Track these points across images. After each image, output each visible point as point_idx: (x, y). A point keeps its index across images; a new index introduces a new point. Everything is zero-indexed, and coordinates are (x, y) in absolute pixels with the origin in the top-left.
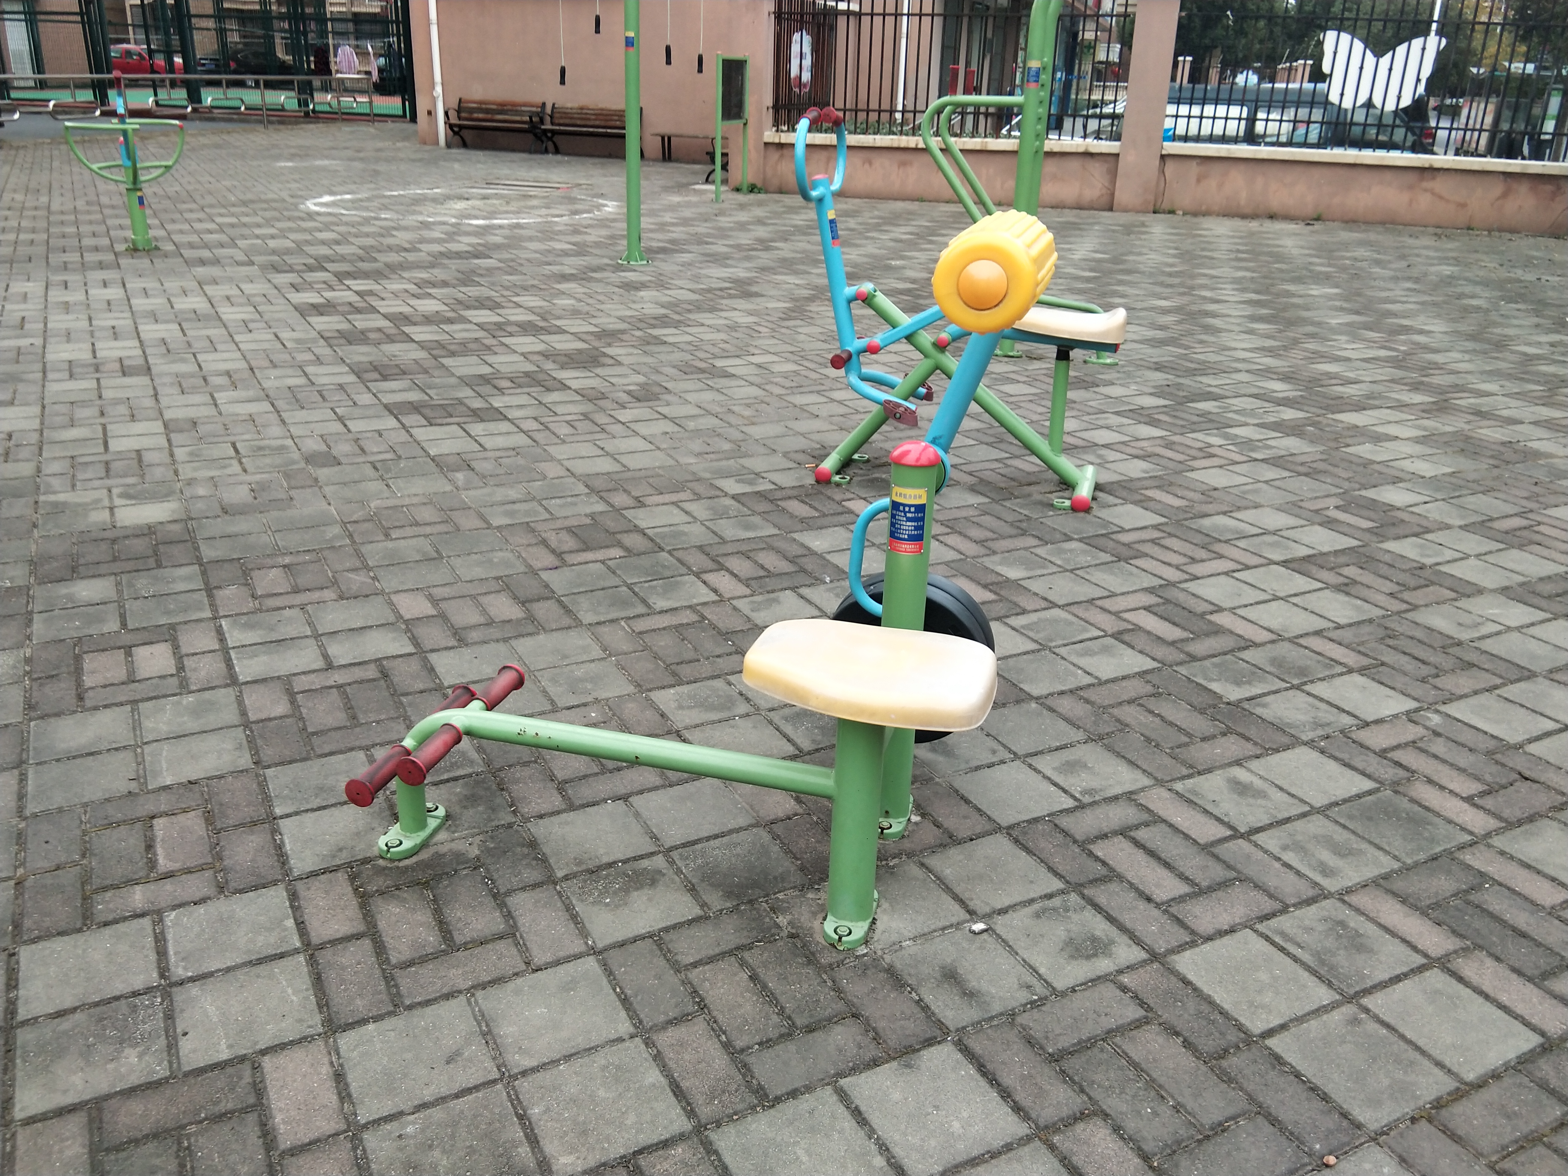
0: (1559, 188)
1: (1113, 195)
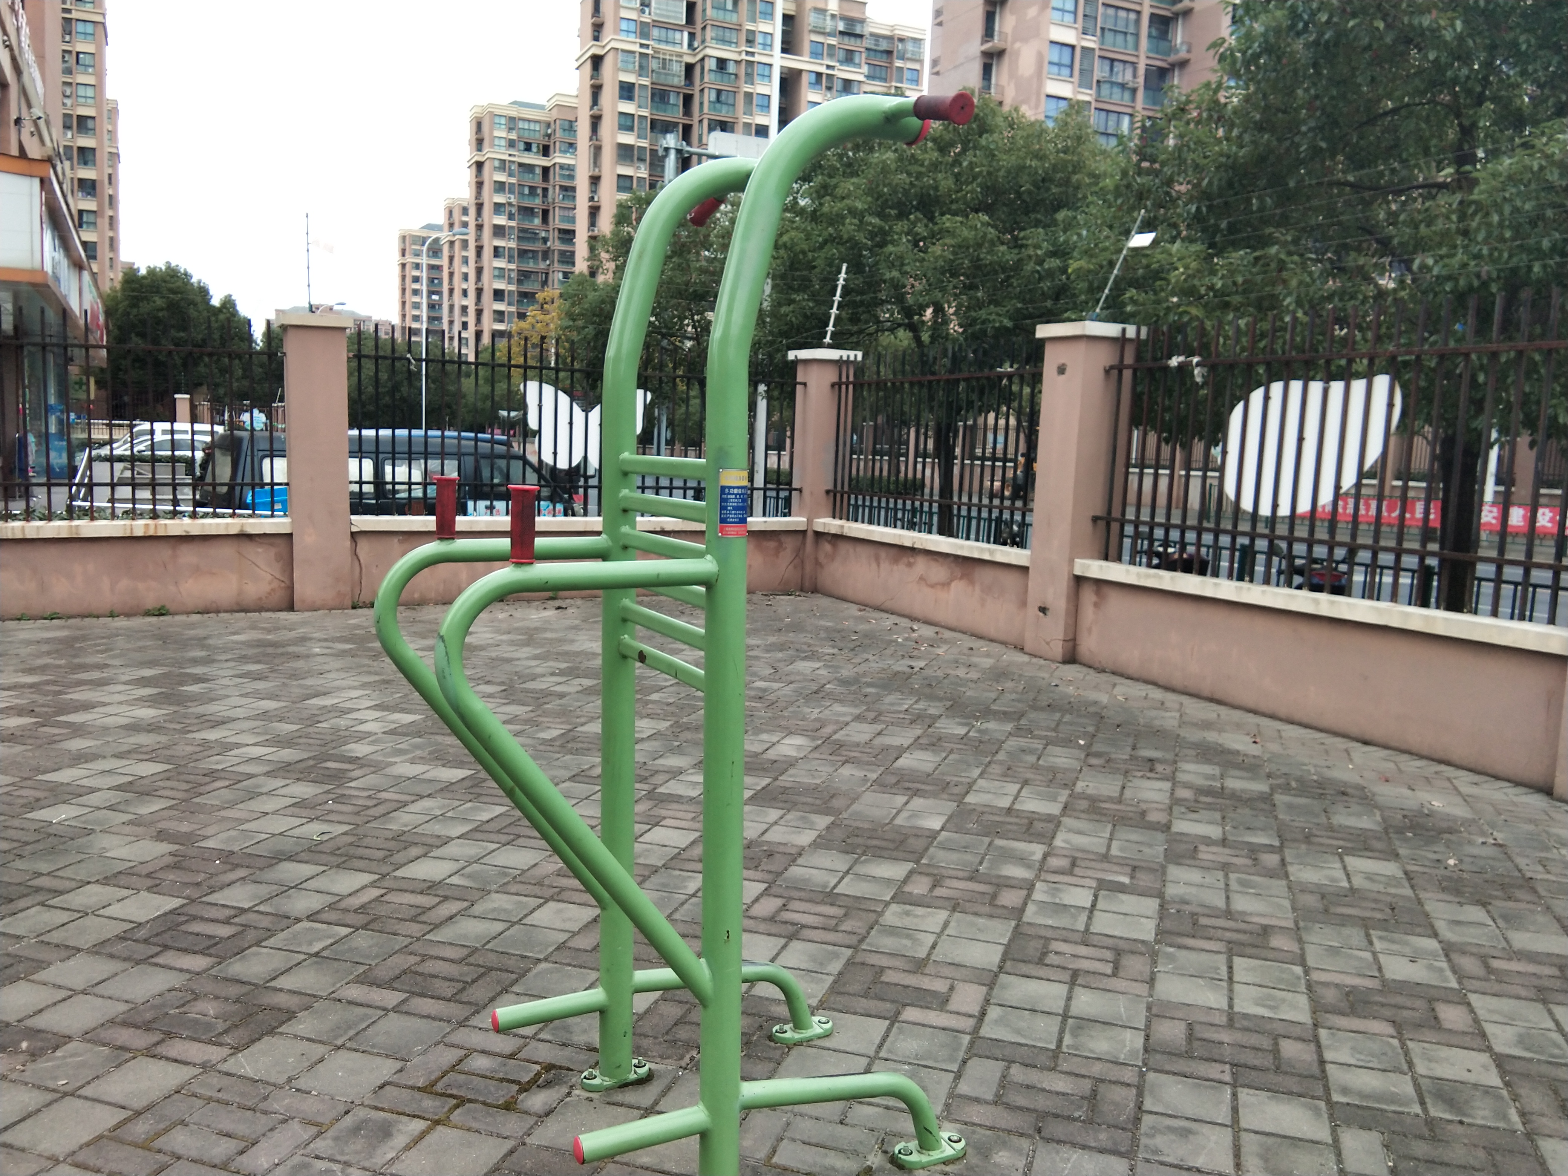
0: (781, 544)
1: (291, 588)
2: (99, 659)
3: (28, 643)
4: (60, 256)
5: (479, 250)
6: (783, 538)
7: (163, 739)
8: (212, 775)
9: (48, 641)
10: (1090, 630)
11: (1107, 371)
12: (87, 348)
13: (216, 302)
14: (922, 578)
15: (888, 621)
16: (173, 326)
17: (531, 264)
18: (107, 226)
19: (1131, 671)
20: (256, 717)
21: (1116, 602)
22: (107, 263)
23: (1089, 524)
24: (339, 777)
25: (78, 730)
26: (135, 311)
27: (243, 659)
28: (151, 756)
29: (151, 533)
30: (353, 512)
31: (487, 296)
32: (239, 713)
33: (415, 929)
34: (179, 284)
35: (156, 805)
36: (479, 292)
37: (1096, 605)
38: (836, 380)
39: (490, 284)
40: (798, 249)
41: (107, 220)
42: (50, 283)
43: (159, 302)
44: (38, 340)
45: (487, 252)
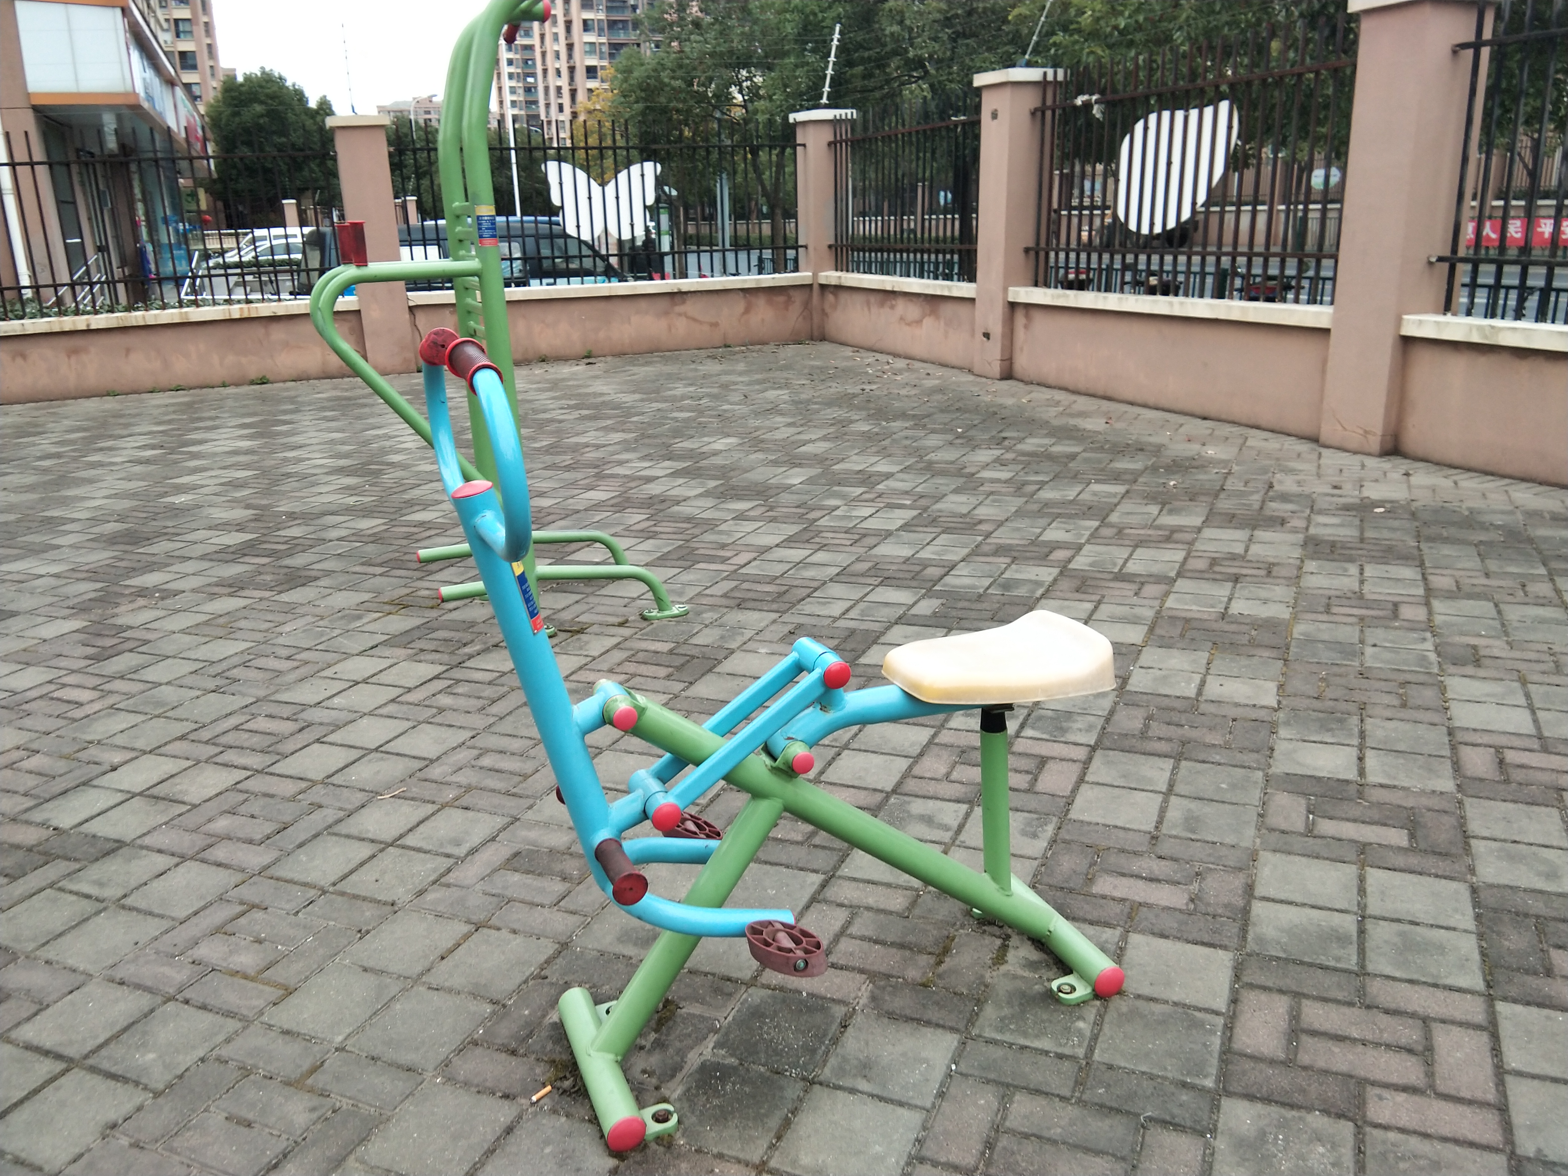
2: (212, 413)
3: (159, 406)
4: (150, 74)
5: (568, 24)
6: (792, 292)
7: (256, 458)
8: (288, 475)
9: (173, 405)
10: (1022, 349)
11: (1033, 113)
12: (191, 159)
13: (313, 104)
14: (902, 319)
15: (870, 358)
16: (274, 133)
17: (622, 36)
18: (203, 33)
19: (1051, 381)
20: (326, 443)
21: (1040, 320)
22: (208, 71)
23: (1021, 255)
24: (378, 473)
25: (195, 456)
26: (237, 119)
27: (324, 409)
28: (246, 467)
29: (246, 315)
30: (409, 290)
31: (580, 73)
32: (313, 441)
33: (404, 542)
34: (275, 88)
35: (246, 492)
36: (572, 69)
37: (1026, 327)
38: (832, 139)
39: (582, 61)
40: (808, 10)
41: (202, 28)
42: (146, 105)
43: (258, 108)
44: (151, 155)
45: (577, 27)
